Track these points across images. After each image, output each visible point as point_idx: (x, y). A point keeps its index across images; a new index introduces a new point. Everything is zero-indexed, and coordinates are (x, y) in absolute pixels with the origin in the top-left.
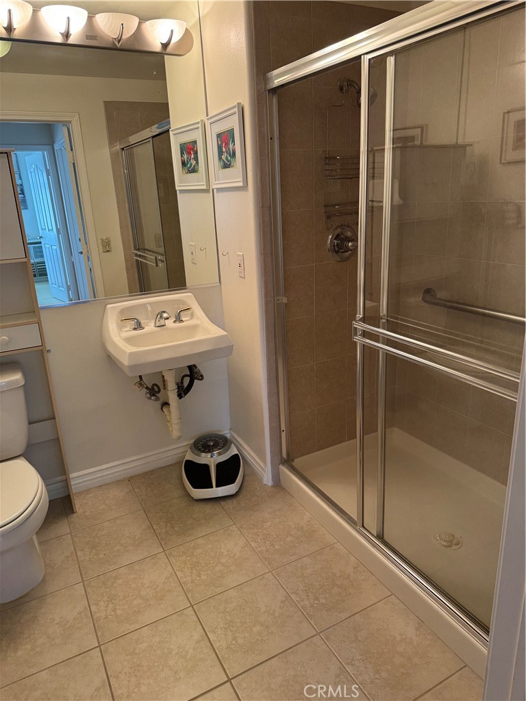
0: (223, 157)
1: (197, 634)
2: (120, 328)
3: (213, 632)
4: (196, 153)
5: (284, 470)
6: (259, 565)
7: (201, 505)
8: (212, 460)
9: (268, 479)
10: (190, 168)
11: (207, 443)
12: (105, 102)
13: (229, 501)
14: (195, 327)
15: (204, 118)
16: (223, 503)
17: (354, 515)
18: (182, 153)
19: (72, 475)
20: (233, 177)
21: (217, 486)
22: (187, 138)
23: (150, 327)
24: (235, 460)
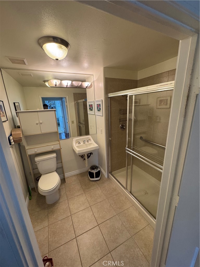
0: (98, 109)
1: (91, 213)
2: (76, 144)
3: (95, 213)
4: (92, 107)
5: (110, 174)
6: (105, 197)
7: (92, 182)
8: (94, 171)
9: (106, 176)
10: (91, 110)
11: (93, 167)
12: (73, 93)
13: (98, 181)
14: (91, 143)
15: (94, 101)
16: (97, 182)
17: (125, 186)
18: (89, 106)
19: (65, 174)
20: (100, 113)
21: (95, 178)
22: (91, 104)
23: (82, 143)
24: (99, 171)
